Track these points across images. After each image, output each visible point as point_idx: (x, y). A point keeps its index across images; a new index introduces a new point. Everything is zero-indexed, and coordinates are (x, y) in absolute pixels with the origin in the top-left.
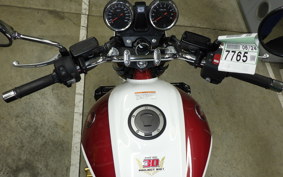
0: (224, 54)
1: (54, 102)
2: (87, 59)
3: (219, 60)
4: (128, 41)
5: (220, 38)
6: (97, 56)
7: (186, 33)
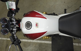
0: (12, 8)
1: (29, 47)
2: (15, 38)
3: (13, 9)
4: (11, 29)
5: (8, 9)
6: (14, 36)
7: (7, 16)
